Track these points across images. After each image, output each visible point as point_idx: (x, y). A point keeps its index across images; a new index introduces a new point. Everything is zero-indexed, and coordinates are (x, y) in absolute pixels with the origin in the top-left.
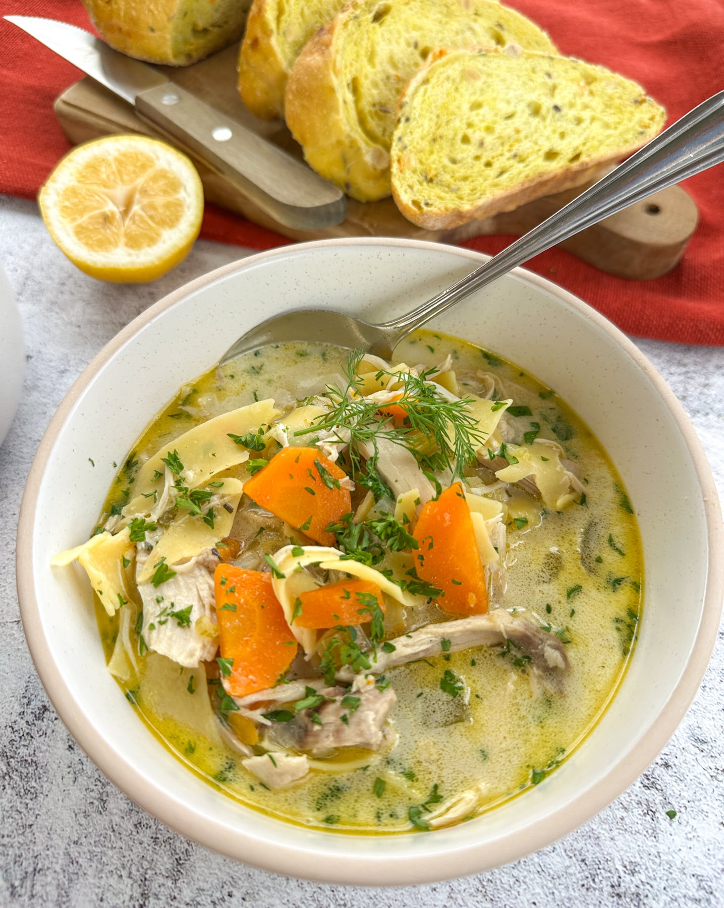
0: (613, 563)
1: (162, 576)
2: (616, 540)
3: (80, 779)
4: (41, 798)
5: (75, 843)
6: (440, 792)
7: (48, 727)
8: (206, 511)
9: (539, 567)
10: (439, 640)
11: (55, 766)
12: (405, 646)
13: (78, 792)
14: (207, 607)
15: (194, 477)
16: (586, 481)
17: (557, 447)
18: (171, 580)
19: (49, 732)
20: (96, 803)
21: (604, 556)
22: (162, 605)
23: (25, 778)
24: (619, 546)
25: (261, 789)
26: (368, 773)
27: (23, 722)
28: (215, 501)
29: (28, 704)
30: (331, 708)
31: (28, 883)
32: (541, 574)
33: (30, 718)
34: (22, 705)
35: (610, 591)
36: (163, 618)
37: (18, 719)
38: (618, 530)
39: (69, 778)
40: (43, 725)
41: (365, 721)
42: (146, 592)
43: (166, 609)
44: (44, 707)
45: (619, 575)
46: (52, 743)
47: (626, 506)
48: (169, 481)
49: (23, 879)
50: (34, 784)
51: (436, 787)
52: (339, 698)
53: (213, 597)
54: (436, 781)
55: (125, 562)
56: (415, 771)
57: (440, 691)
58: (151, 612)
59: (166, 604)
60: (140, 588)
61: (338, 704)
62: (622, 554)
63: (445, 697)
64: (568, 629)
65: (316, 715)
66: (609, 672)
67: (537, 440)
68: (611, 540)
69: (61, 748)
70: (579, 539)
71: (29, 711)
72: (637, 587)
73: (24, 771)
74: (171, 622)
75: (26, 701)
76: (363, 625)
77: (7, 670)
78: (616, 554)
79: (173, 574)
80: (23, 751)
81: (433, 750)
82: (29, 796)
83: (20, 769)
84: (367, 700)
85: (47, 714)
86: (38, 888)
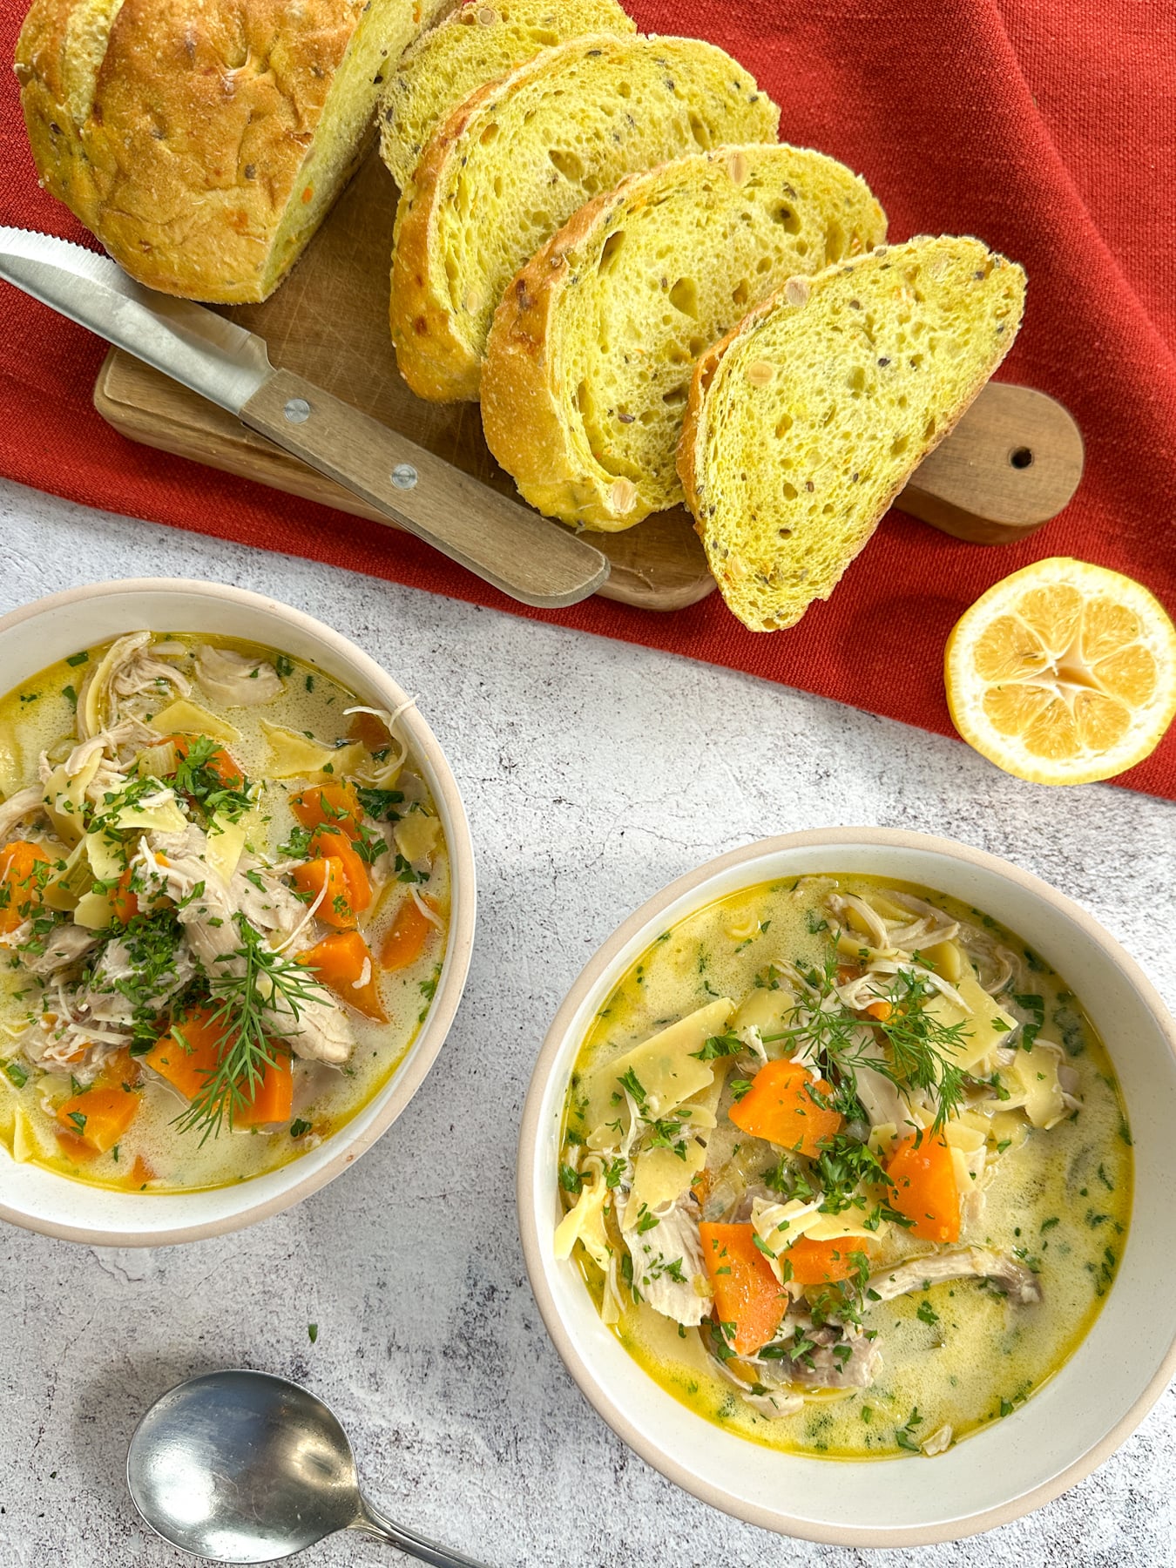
0: (1101, 1199)
1: (646, 1223)
2: (1106, 1171)
3: (542, 1356)
4: (507, 1375)
5: (550, 1414)
6: (919, 1414)
7: (500, 1307)
8: (677, 1142)
9: (1019, 1192)
10: (921, 1281)
11: (515, 1345)
12: (890, 1291)
13: (543, 1370)
14: (696, 1258)
15: (659, 1106)
16: (1082, 1098)
17: (1059, 1053)
18: (654, 1228)
19: (502, 1312)
20: (563, 1378)
21: (1090, 1189)
22: (650, 1254)
23: (489, 1357)
24: (1109, 1178)
25: (763, 1420)
26: (855, 1401)
27: (474, 1303)
28: (685, 1133)
29: (475, 1285)
30: (823, 1354)
31: (513, 1450)
32: (1019, 1199)
33: (481, 1299)
34: (468, 1287)
35: (1087, 1228)
36: (656, 1272)
37: (468, 1300)
38: (1111, 1161)
39: (532, 1356)
40: (495, 1305)
41: (859, 1371)
42: (633, 1242)
43: (655, 1261)
44: (492, 1287)
45: (1100, 1212)
46: (507, 1323)
47: (1125, 1135)
48: (635, 1111)
49: (507, 1446)
50: (497, 1362)
51: (916, 1410)
52: (830, 1346)
53: (698, 1244)
54: (915, 1405)
55: (605, 1209)
56: (896, 1395)
57: (917, 1320)
58: (640, 1262)
59: (654, 1254)
60: (625, 1237)
61: (830, 1352)
62: (1110, 1188)
63: (922, 1326)
64: (1040, 1262)
65: (809, 1358)
66: (1080, 1311)
67: (1038, 1042)
68: (1101, 1171)
69: (518, 1328)
70: (1068, 1163)
71: (478, 1292)
72: (1120, 1229)
73: (486, 1351)
74: (665, 1279)
75: (472, 1282)
76: (851, 1278)
77: (445, 1250)
78: (1105, 1187)
79: (656, 1222)
80: (479, 1332)
81: (912, 1377)
82: (496, 1374)
83: (482, 1349)
84: (858, 1350)
85: (496, 1295)
86: (522, 1454)
